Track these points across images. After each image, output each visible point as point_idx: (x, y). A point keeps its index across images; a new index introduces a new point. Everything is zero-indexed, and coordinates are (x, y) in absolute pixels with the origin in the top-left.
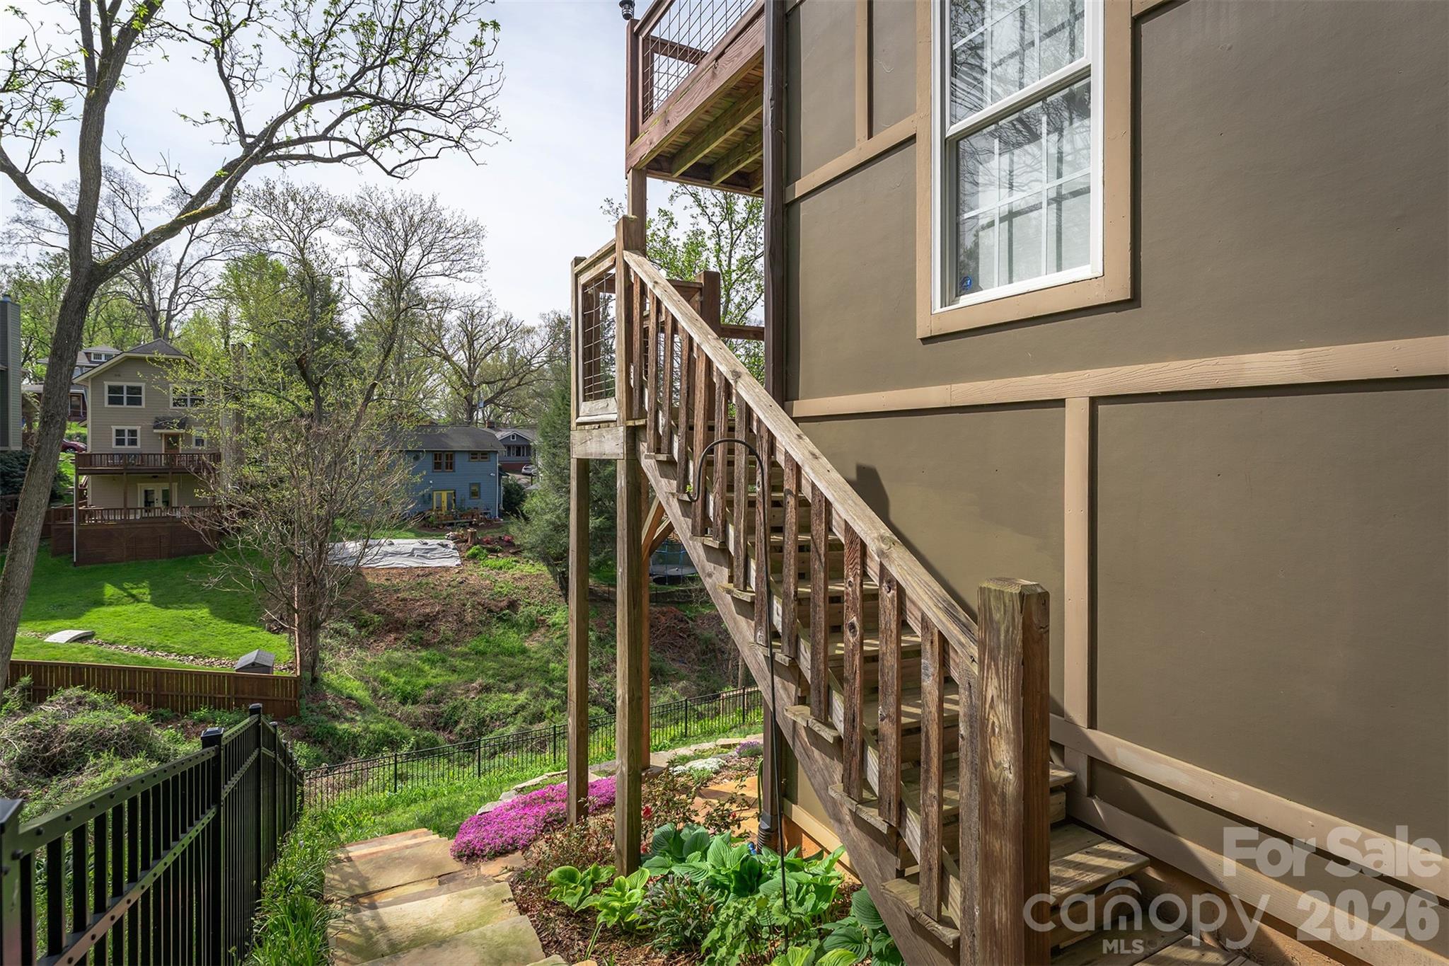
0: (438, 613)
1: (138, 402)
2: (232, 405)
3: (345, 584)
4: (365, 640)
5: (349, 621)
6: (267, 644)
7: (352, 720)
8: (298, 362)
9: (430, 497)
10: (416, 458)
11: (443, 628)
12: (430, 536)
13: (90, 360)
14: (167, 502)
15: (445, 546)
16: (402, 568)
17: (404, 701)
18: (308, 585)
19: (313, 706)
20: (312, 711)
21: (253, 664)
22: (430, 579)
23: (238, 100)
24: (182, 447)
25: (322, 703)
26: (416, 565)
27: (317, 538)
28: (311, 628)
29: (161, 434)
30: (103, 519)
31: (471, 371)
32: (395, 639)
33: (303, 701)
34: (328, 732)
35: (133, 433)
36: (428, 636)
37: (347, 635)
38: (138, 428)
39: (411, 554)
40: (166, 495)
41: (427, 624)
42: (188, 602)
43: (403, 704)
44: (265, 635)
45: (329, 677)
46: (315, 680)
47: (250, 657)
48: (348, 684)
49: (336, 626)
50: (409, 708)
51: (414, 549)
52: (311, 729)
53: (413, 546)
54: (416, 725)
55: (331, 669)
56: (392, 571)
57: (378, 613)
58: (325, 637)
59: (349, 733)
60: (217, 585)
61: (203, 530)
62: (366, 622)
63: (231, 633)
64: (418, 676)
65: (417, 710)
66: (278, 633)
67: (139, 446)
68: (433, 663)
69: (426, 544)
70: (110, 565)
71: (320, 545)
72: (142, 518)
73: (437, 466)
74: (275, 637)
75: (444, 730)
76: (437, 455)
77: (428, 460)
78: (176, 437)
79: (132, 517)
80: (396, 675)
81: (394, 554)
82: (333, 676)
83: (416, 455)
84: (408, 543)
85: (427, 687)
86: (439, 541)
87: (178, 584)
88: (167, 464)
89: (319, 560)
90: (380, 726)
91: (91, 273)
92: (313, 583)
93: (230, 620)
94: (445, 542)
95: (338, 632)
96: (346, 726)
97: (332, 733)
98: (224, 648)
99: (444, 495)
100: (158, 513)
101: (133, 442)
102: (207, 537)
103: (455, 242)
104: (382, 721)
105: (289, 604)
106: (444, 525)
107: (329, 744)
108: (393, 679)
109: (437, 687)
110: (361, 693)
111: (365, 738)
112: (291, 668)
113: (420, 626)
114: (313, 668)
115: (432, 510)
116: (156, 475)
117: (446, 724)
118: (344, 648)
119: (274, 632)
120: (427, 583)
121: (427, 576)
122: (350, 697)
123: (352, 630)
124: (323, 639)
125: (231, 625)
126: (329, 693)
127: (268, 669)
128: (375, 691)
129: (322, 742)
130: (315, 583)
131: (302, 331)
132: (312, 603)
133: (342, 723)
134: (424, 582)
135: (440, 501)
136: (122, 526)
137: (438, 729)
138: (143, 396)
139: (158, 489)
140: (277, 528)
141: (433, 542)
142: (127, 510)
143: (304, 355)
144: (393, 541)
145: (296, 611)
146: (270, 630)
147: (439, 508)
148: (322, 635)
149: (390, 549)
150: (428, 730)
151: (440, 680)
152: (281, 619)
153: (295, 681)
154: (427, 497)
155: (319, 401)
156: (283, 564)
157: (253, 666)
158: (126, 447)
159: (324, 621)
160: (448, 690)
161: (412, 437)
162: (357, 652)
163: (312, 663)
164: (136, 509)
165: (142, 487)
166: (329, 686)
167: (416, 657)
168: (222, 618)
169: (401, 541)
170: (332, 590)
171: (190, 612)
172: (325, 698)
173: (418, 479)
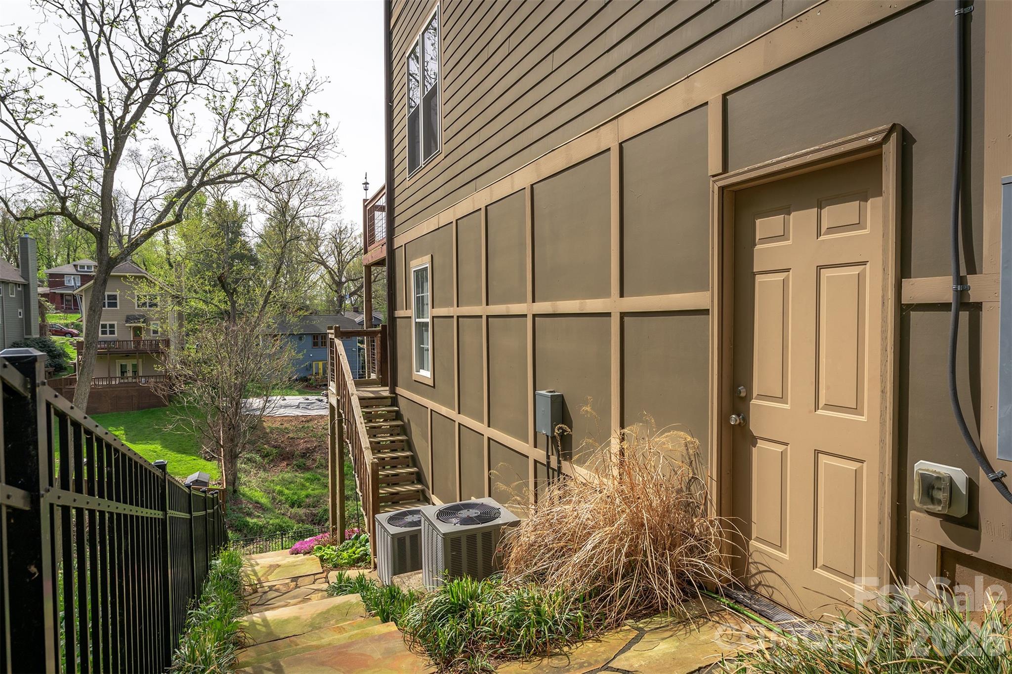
0: (315, 447)
1: (115, 305)
2: (177, 308)
3: (254, 428)
4: (267, 466)
5: (257, 453)
6: (203, 469)
7: (259, 517)
8: (220, 278)
9: (311, 366)
10: (300, 339)
11: (319, 457)
12: (311, 394)
13: (77, 270)
14: (135, 372)
15: (321, 401)
16: (292, 417)
17: (292, 506)
18: (230, 429)
19: (235, 507)
20: (234, 511)
21: (197, 481)
22: (310, 424)
23: (182, 147)
24: (144, 336)
25: (240, 506)
26: (301, 414)
27: (234, 399)
28: (232, 457)
29: (130, 327)
30: (95, 384)
31: (340, 272)
32: (287, 465)
33: (228, 505)
34: (244, 524)
35: (112, 326)
36: (309, 463)
37: (255, 462)
38: (115, 323)
39: (298, 407)
40: (135, 366)
41: (308, 455)
42: (152, 439)
43: (292, 508)
44: (202, 462)
45: (244, 489)
46: (235, 491)
47: (194, 476)
48: (256, 494)
49: (248, 456)
50: (295, 510)
51: (300, 403)
52: (233, 522)
53: (299, 401)
54: (300, 521)
55: (245, 484)
56: (285, 419)
57: (276, 447)
58: (241, 463)
59: (257, 525)
60: (172, 430)
61: (163, 395)
62: (267, 453)
63: (180, 461)
64: (302, 489)
65: (301, 511)
66: (210, 461)
67: (116, 335)
68: (311, 481)
69: (308, 399)
70: (100, 415)
71: (236, 404)
72: (120, 383)
73: (315, 344)
74: (208, 463)
75: (319, 524)
76: (315, 336)
77: (308, 341)
78: (140, 328)
79: (113, 383)
80: (287, 489)
81: (285, 407)
82: (246, 489)
83: (300, 337)
84: (295, 399)
85: (307, 496)
86: (316, 397)
87: (144, 428)
88: (135, 347)
89: (236, 413)
90: (277, 521)
91: (108, 263)
92: (232, 427)
93: (179, 451)
94: (321, 398)
95: (249, 460)
96: (255, 520)
97: (246, 525)
98: (177, 470)
99: (321, 364)
100: (130, 380)
101: (112, 332)
102: (166, 399)
103: (321, 194)
104: (278, 518)
105: (218, 442)
106: (320, 386)
107: (245, 532)
108: (286, 491)
109: (314, 497)
110: (264, 501)
111: (267, 528)
112: (219, 484)
113: (303, 455)
114: (234, 484)
115: (312, 375)
116: (128, 355)
117: (320, 521)
118: (253, 471)
119: (208, 460)
120: (308, 427)
121: (308, 421)
122: (257, 502)
123: (258, 458)
124: (240, 465)
125: (180, 455)
126: (243, 499)
127: (205, 484)
128: (274, 499)
129: (240, 531)
130: (234, 428)
131: (222, 257)
132: (232, 440)
133: (252, 518)
134: (306, 425)
135: (317, 368)
136: (108, 389)
137: (314, 524)
138: (118, 301)
139: (129, 363)
140: (209, 393)
141: (313, 398)
142: (110, 378)
143: (223, 273)
144: (286, 397)
145: (222, 447)
146: (205, 458)
147: (317, 374)
148: (239, 462)
149: (283, 403)
150: (307, 524)
151: (316, 492)
152: (213, 451)
153: (223, 492)
154: (308, 367)
155: (234, 303)
156: (213, 416)
157: (196, 482)
158: (108, 336)
159: (240, 453)
160: (321, 499)
161: (297, 326)
162: (262, 474)
163: (233, 480)
164: (115, 378)
165: (119, 362)
166: (244, 495)
167: (300, 477)
168: (174, 451)
169: (290, 397)
170: (245, 432)
171: (153, 446)
172: (241, 503)
173: (300, 356)
